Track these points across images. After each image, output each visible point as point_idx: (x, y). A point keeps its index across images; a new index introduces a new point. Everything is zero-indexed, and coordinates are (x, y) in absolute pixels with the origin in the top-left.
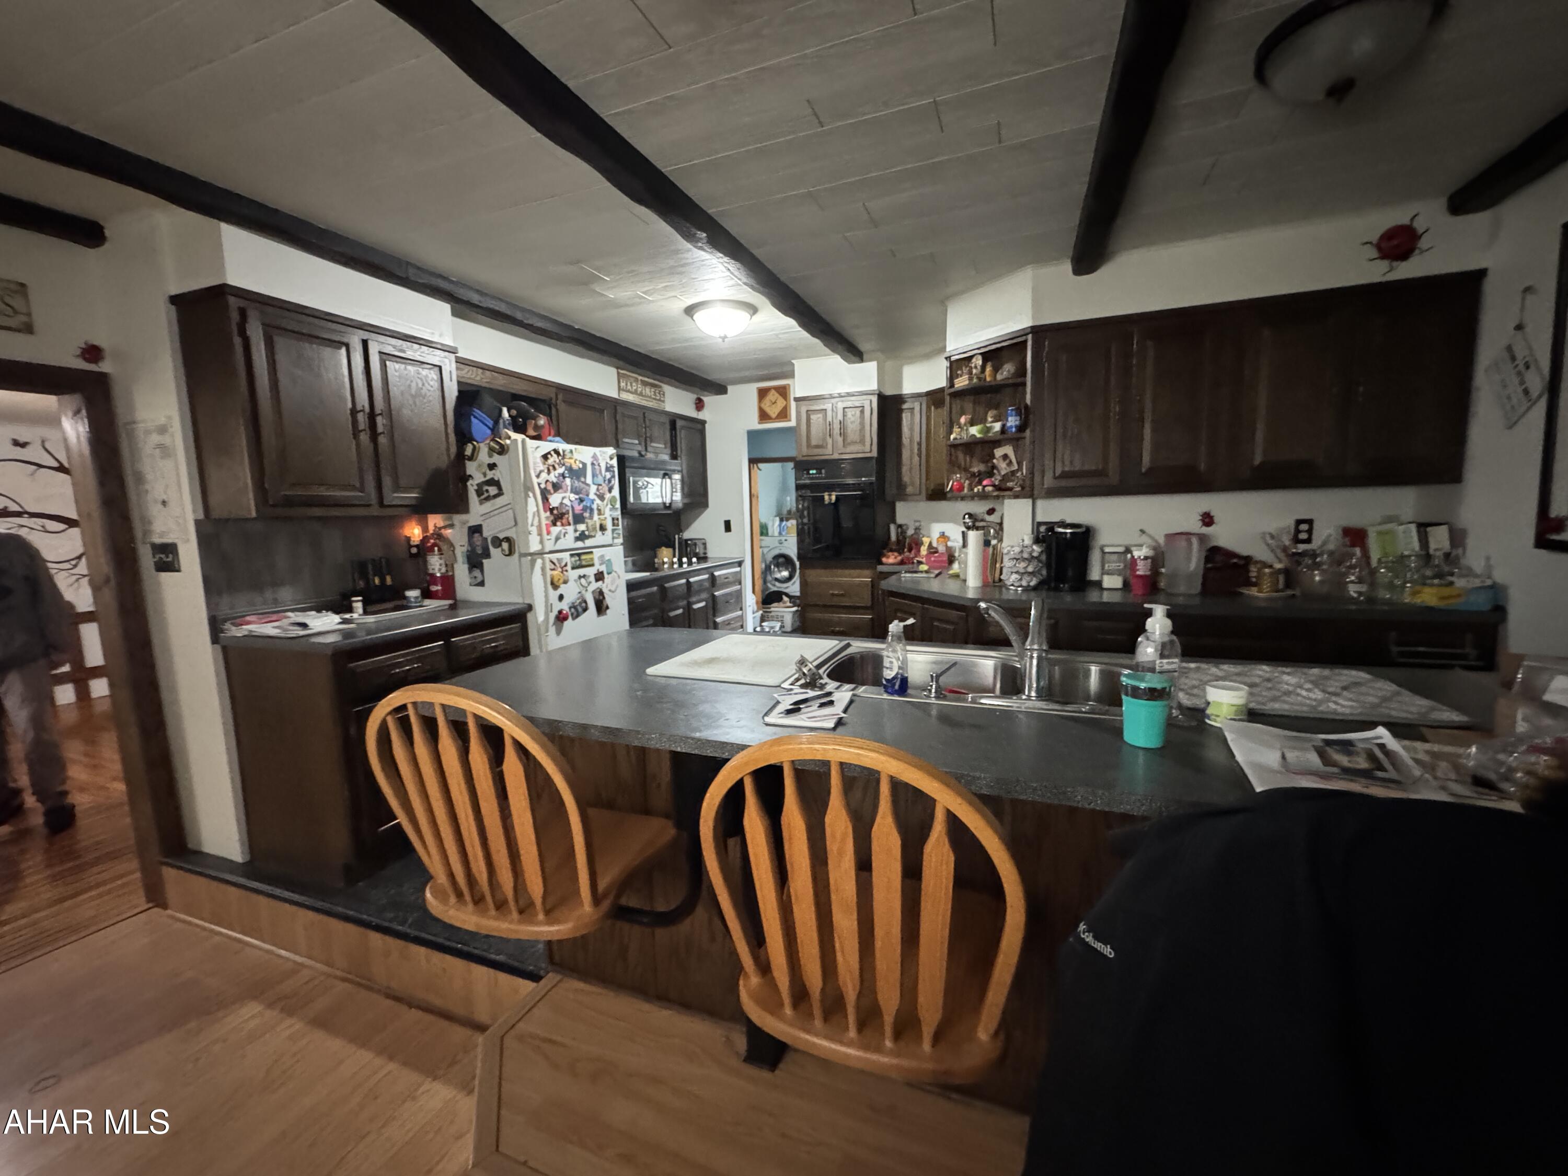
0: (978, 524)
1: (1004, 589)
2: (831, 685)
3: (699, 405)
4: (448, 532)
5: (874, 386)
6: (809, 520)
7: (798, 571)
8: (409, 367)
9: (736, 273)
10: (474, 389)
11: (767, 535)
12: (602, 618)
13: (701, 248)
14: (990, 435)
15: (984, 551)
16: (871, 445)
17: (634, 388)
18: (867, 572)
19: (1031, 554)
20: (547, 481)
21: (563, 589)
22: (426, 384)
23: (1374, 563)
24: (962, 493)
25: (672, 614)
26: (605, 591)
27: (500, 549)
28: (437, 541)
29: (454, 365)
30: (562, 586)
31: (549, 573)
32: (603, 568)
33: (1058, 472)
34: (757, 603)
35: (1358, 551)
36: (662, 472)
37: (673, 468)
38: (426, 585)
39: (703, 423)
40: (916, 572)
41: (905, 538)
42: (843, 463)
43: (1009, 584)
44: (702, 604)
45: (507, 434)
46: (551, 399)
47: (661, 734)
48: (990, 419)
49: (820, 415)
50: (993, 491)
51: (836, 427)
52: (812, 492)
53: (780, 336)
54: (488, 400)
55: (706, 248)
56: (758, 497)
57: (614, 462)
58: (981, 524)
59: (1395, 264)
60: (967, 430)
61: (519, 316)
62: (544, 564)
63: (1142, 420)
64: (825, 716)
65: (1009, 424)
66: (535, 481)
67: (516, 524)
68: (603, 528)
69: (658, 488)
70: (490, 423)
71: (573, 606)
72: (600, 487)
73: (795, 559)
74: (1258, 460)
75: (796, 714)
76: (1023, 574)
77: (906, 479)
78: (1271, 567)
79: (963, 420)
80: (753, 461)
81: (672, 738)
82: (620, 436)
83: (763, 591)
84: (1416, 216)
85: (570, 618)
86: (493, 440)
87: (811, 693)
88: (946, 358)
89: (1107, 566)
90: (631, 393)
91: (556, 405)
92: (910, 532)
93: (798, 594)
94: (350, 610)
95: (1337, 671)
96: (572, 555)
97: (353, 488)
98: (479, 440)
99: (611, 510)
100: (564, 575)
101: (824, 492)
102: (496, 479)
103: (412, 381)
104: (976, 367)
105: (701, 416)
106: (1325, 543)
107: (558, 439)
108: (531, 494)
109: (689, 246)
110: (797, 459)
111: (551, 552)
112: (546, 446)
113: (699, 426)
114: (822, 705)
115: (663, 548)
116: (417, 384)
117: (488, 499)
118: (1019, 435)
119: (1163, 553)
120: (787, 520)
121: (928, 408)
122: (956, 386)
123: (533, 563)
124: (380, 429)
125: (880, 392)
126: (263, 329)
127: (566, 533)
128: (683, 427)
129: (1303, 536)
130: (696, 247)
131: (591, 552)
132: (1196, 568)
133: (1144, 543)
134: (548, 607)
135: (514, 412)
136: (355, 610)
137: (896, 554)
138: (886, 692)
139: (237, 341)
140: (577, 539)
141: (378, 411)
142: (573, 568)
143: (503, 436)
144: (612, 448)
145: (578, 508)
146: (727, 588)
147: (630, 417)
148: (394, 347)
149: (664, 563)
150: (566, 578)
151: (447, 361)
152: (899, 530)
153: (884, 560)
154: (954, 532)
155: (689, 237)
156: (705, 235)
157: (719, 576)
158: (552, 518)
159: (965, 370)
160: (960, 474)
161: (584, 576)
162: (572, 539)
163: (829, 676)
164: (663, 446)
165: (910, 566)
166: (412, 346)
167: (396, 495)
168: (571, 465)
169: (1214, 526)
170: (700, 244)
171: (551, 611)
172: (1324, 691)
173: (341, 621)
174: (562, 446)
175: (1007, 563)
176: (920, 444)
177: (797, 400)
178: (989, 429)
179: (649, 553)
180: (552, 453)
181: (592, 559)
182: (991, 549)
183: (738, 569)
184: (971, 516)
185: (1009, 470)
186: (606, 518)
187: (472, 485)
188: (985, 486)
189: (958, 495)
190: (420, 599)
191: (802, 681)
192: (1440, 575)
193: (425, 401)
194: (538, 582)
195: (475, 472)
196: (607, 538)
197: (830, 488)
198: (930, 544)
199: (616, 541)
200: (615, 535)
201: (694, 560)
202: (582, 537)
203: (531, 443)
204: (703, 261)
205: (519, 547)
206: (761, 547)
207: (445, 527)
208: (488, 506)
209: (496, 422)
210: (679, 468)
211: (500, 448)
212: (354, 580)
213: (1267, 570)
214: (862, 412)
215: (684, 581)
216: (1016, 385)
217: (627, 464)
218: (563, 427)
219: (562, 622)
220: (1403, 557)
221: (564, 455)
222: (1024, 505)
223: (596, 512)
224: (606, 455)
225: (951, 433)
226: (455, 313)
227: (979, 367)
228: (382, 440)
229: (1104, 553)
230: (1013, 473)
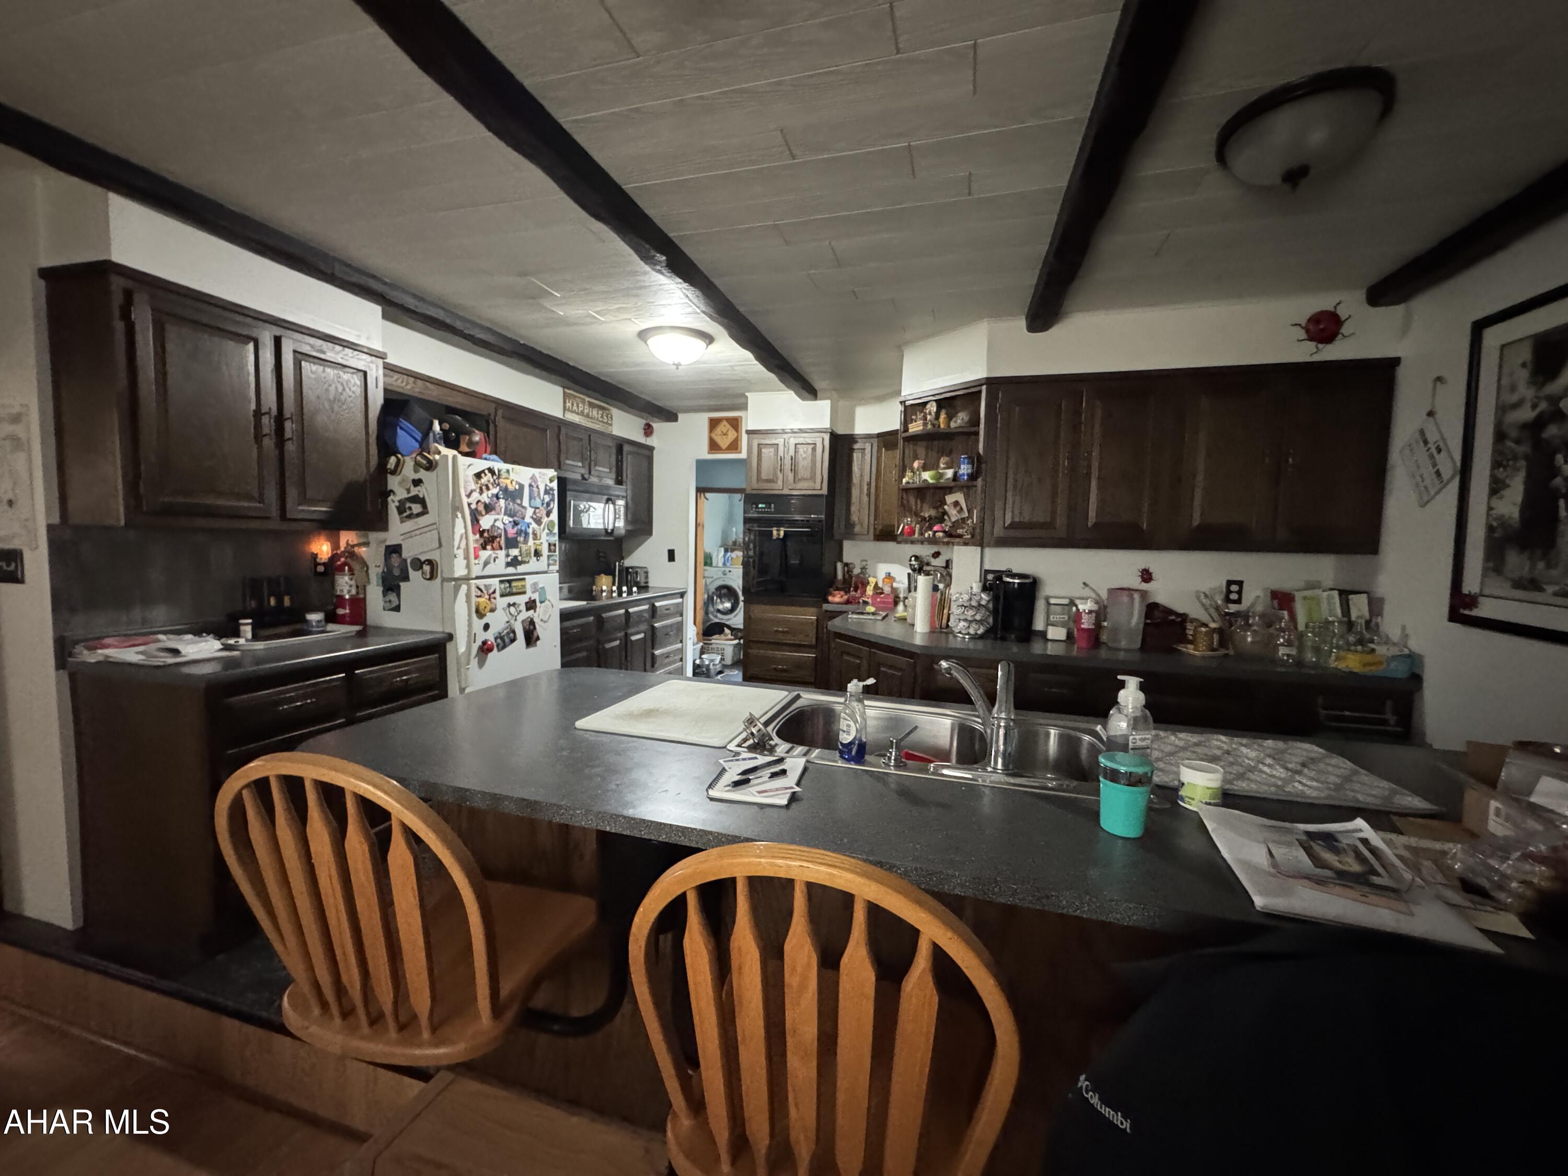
0: (925, 568)
1: (951, 636)
2: (782, 747)
3: (648, 430)
4: (363, 551)
5: (826, 424)
6: (755, 553)
7: (741, 604)
8: (328, 370)
9: (695, 301)
10: (404, 398)
11: (711, 565)
12: (532, 650)
13: (659, 272)
14: (942, 481)
15: (933, 596)
16: (822, 482)
17: (581, 409)
18: (813, 610)
19: (979, 602)
20: (478, 502)
21: (489, 618)
22: (347, 390)
23: (1301, 627)
24: (913, 537)
25: (608, 646)
26: (535, 620)
27: (420, 572)
28: (349, 560)
29: (381, 371)
30: (488, 614)
31: (474, 600)
32: (536, 596)
33: (1008, 522)
34: (698, 634)
35: (1285, 613)
36: (606, 497)
37: (617, 493)
38: (331, 607)
39: (651, 449)
40: (862, 613)
41: (851, 577)
42: (793, 499)
43: (957, 631)
44: (641, 636)
45: (437, 448)
46: (489, 415)
47: (588, 811)
48: (942, 466)
49: (772, 450)
50: (943, 537)
51: (788, 462)
52: (758, 527)
53: (736, 368)
54: (419, 412)
55: (665, 272)
56: (703, 526)
57: (555, 485)
58: (928, 568)
59: (1320, 346)
60: (920, 475)
61: (459, 325)
62: (469, 590)
63: (1088, 475)
64: (777, 790)
65: (961, 472)
66: (465, 500)
67: (440, 545)
68: (537, 554)
69: (600, 511)
70: (419, 436)
71: (500, 637)
72: (537, 511)
73: (740, 593)
74: (1196, 521)
75: (744, 786)
76: (971, 622)
77: (854, 518)
78: (1206, 625)
79: (916, 464)
80: (701, 490)
81: (601, 816)
82: (563, 457)
83: (704, 623)
84: (1338, 304)
85: (495, 649)
86: (420, 454)
87: (762, 760)
88: (901, 402)
89: (1052, 617)
90: (577, 414)
91: (494, 422)
92: (857, 571)
93: (741, 627)
94: (237, 634)
95: (1291, 743)
96: (501, 582)
97: (249, 498)
98: (404, 453)
99: (548, 535)
100: (491, 603)
101: (772, 527)
102: (421, 496)
103: (330, 385)
104: (930, 414)
105: (649, 441)
106: (1253, 605)
107: (494, 457)
108: (459, 515)
109: (647, 268)
110: (747, 492)
111: (478, 578)
112: (480, 464)
113: (646, 452)
114: (774, 775)
115: (602, 575)
116: (336, 388)
117: (410, 517)
118: (970, 484)
119: (1105, 607)
120: (732, 551)
121: (879, 451)
122: (910, 431)
123: (457, 589)
124: (288, 434)
125: (833, 430)
126: (152, 315)
127: (497, 557)
128: (630, 453)
129: (1234, 596)
130: (654, 269)
131: (524, 579)
132: (1138, 624)
133: (1089, 598)
134: (472, 637)
135: (446, 426)
136: (242, 634)
137: (842, 593)
138: (842, 757)
139: (119, 326)
140: (508, 565)
141: (287, 414)
142: (502, 596)
143: (432, 450)
144: (553, 470)
145: (512, 532)
146: (668, 619)
147: (574, 438)
148: (312, 346)
149: (602, 591)
150: (494, 606)
151: (373, 366)
152: (846, 568)
153: (830, 598)
154: (901, 574)
155: (647, 259)
156: (664, 258)
157: (661, 606)
158: (482, 541)
159: (920, 416)
160: (911, 518)
161: (514, 604)
162: (504, 564)
163: (779, 734)
164: (608, 470)
165: (856, 606)
166: (334, 348)
167: (301, 508)
168: (506, 486)
169: (1153, 582)
170: (658, 267)
171: (475, 642)
172: (1287, 769)
173: (221, 647)
174: (498, 465)
175: (956, 610)
176: (869, 484)
177: (749, 432)
178: (941, 476)
179: (589, 579)
180: (487, 472)
181: (524, 586)
182: (939, 595)
183: (680, 600)
184: (917, 558)
185: (959, 517)
186: (542, 543)
187: (393, 501)
188: (935, 532)
189: (908, 538)
190: (323, 623)
191: (751, 742)
192: (1361, 642)
193: (344, 407)
194: (461, 608)
195: (398, 489)
196: (542, 564)
197: (779, 523)
198: (876, 584)
199: (551, 568)
200: (551, 562)
201: (635, 589)
202: (514, 562)
203: (463, 461)
204: (661, 285)
205: (442, 571)
206: (704, 577)
207: (359, 545)
208: (409, 525)
209: (426, 435)
210: (624, 494)
211: (428, 463)
212: (244, 601)
213: (1203, 629)
214: (814, 449)
215: (622, 611)
216: (969, 434)
217: (569, 487)
218: (501, 448)
219: (487, 654)
220: (1328, 623)
221: (499, 475)
222: (972, 553)
223: (531, 536)
224: (546, 477)
225: (904, 477)
226: (385, 316)
227: (933, 414)
228: (290, 447)
229: (1048, 604)
230: (963, 520)
